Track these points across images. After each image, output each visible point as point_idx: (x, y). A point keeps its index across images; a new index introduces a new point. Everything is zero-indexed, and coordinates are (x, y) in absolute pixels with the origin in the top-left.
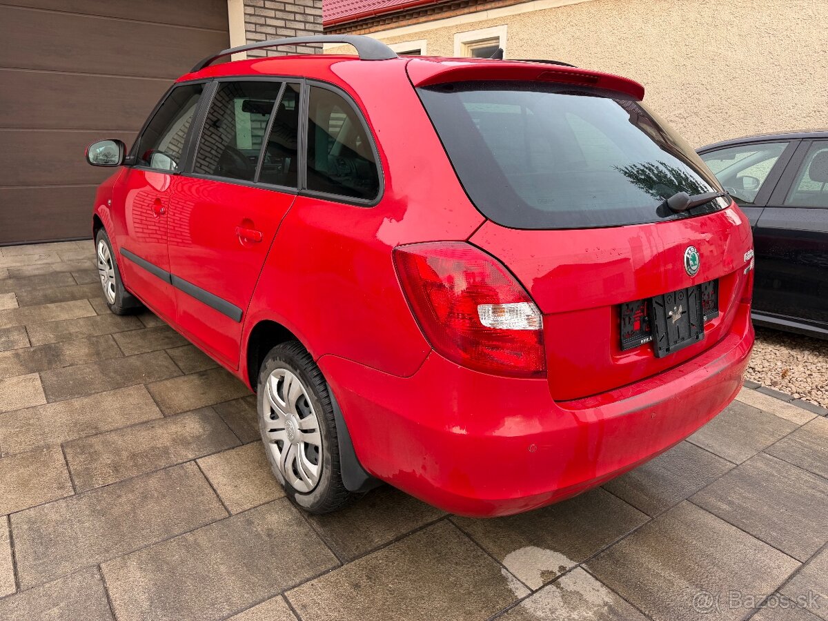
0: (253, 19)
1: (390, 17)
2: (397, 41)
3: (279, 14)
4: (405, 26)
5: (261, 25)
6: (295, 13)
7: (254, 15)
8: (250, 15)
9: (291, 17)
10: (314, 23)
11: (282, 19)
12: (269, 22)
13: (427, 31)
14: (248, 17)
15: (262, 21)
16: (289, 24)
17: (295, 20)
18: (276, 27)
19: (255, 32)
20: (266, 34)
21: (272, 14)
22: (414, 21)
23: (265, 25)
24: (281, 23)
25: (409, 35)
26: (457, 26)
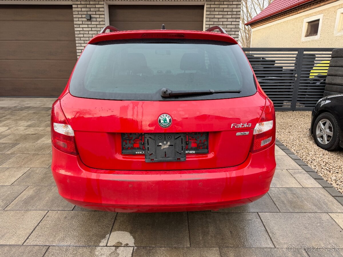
0: (209, 16)
1: (307, 5)
2: (309, 16)
3: (220, 13)
4: (314, 8)
5: (212, 18)
6: (228, 11)
7: (210, 14)
8: (208, 15)
9: (226, 13)
10: (236, 14)
11: (222, 15)
12: (216, 16)
13: (324, 10)
14: (207, 15)
15: (213, 16)
16: (224, 16)
17: (227, 15)
18: (219, 18)
19: (210, 21)
20: (214, 21)
21: (217, 13)
22: (318, 5)
23: (214, 18)
24: (221, 16)
25: (315, 13)
26: (339, 5)
